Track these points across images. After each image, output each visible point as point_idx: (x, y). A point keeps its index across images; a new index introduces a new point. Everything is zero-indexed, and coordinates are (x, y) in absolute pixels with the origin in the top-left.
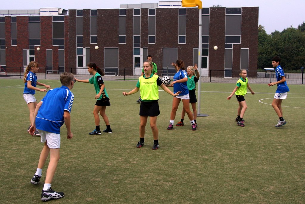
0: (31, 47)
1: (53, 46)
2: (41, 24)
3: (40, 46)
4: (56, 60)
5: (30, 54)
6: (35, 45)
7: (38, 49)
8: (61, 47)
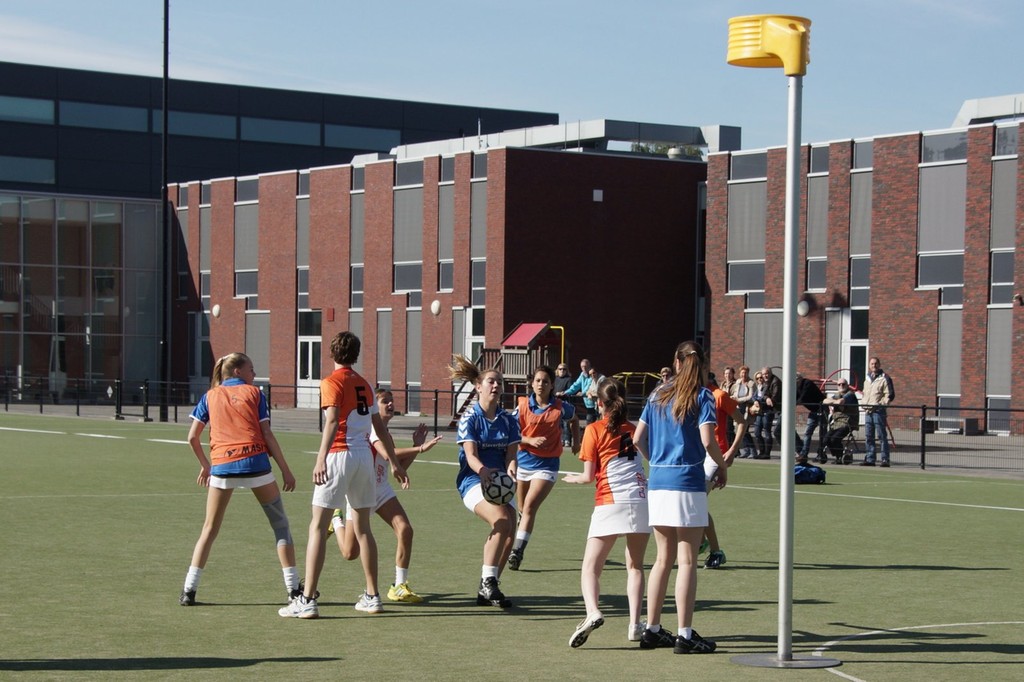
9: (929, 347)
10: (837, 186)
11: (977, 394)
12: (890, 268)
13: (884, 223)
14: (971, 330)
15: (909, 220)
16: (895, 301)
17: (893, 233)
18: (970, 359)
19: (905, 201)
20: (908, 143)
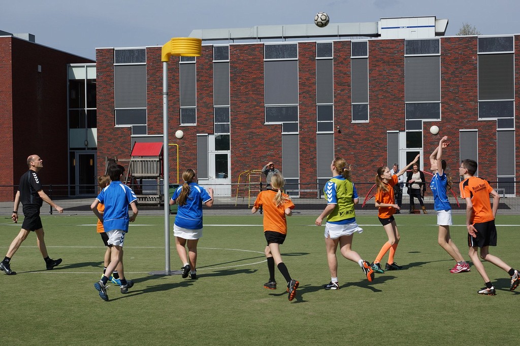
0: (411, 125)
1: (480, 119)
2: (443, 60)
3: (440, 120)
4: (489, 161)
5: (408, 146)
6: (424, 120)
7: (434, 129)
8: (502, 124)
9: (276, 154)
10: (202, 69)
11: (311, 177)
12: (245, 113)
13: (240, 89)
14: (305, 145)
15: (258, 88)
16: (251, 130)
17: (246, 94)
18: (305, 160)
19: (255, 78)
20: (255, 48)
